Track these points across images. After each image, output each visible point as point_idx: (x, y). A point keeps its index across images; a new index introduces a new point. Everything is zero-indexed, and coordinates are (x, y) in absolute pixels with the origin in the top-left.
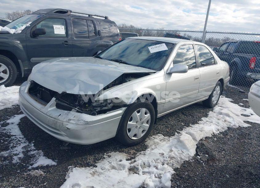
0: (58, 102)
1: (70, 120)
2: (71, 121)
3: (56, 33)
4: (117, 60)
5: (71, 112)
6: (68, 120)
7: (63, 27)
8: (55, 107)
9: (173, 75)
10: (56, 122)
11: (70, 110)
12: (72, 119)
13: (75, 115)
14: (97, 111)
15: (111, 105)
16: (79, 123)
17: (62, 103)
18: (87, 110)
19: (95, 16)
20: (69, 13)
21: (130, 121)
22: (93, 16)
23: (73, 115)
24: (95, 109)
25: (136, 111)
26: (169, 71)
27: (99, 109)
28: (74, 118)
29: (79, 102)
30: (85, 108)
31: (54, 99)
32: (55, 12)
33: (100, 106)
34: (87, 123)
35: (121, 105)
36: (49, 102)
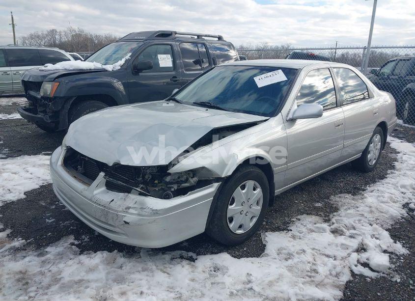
0: (108, 180)
1: (129, 208)
2: (131, 211)
3: (161, 66)
4: (203, 103)
5: (130, 195)
6: (126, 208)
7: (169, 56)
8: (104, 188)
9: (299, 121)
10: (108, 212)
11: (129, 192)
12: (133, 206)
13: (136, 199)
14: (173, 190)
15: (195, 179)
16: (144, 213)
17: (115, 181)
18: (157, 189)
19: (206, 36)
20: (173, 35)
21: (231, 204)
22: (203, 37)
23: (133, 200)
24: (168, 187)
25: (239, 188)
26: (290, 116)
27: (175, 187)
28: (135, 206)
29: (143, 178)
30: (153, 186)
31: (102, 174)
32: (157, 36)
33: (177, 183)
34: (156, 212)
35: (211, 178)
36: (94, 180)
